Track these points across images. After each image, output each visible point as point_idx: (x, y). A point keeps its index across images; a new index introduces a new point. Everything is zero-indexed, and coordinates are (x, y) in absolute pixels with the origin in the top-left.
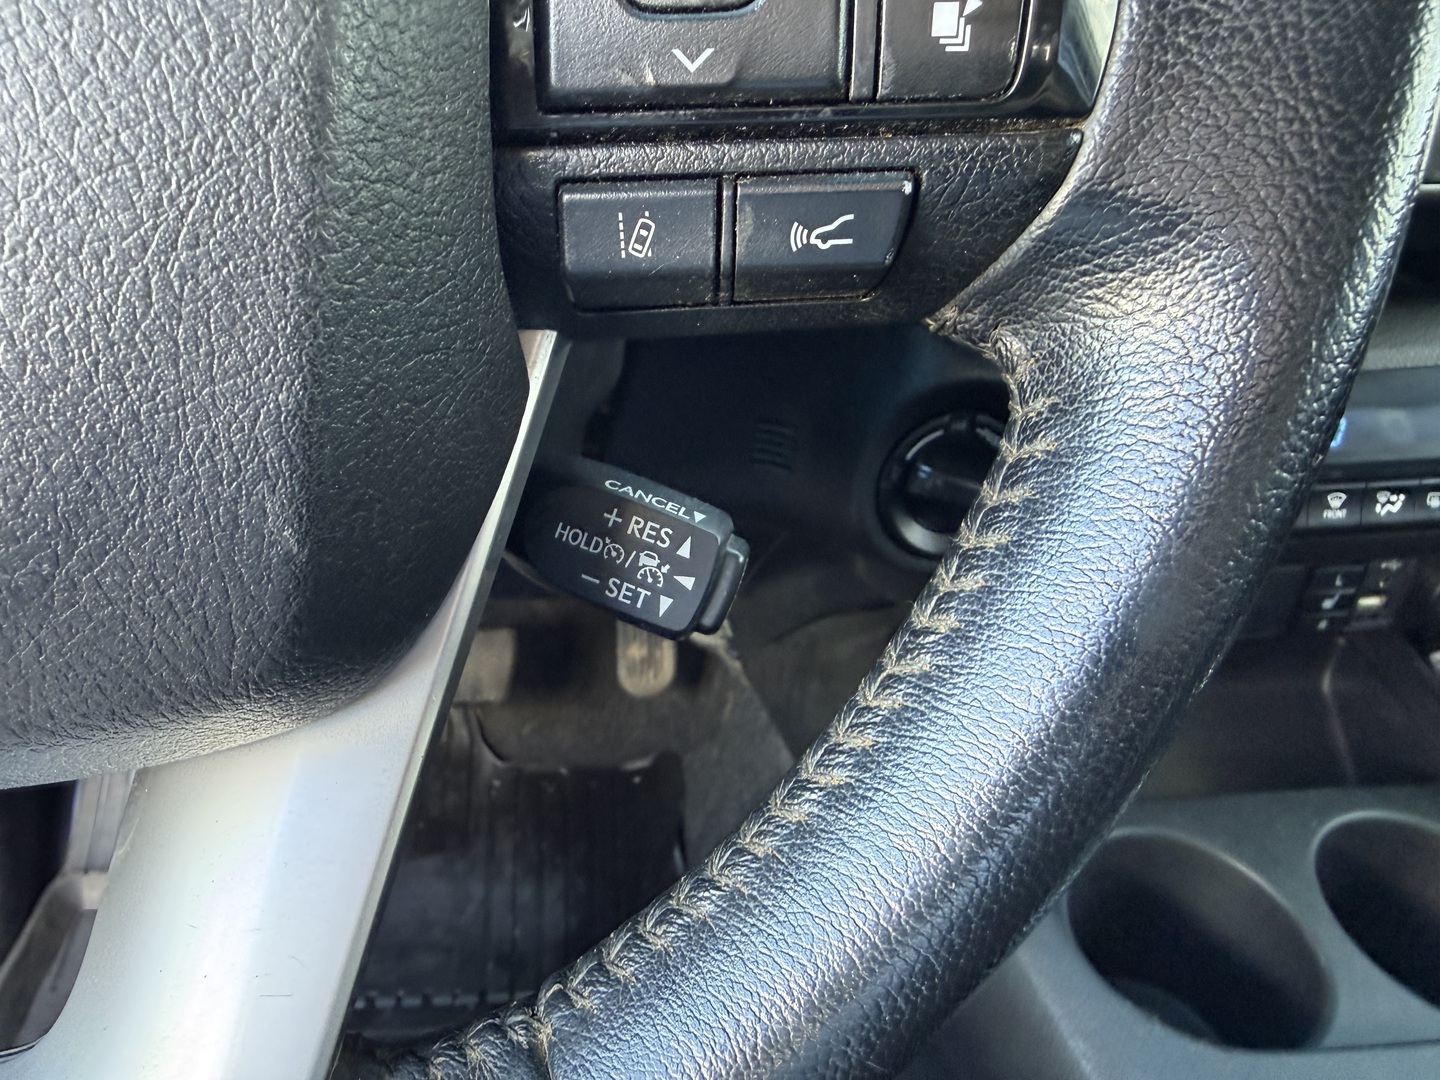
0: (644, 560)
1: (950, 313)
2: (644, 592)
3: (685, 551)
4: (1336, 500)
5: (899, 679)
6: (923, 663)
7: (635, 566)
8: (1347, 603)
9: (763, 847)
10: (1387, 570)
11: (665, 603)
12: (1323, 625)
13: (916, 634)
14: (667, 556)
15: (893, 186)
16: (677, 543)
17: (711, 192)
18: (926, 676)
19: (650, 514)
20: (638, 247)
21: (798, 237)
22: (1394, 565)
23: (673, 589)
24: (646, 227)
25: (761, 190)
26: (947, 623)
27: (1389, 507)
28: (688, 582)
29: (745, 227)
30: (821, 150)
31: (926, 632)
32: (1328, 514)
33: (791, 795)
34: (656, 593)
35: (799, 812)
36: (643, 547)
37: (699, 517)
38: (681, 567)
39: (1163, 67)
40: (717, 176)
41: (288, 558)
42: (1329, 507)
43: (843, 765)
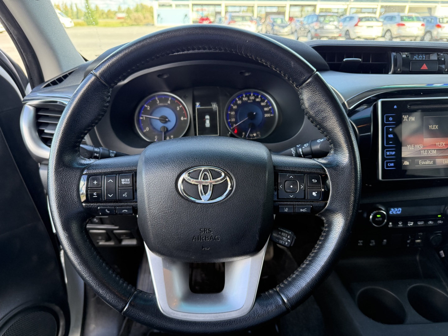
0: (284, 238)
1: (317, 215)
2: (284, 242)
3: (289, 237)
4: (400, 223)
5: (313, 252)
6: (316, 251)
7: (283, 239)
8: (413, 241)
9: (300, 270)
10: (420, 235)
11: (286, 243)
12: (408, 246)
13: (315, 248)
14: (287, 238)
15: (310, 206)
16: (288, 236)
17: (293, 206)
18: (316, 252)
19: (284, 232)
20: (286, 210)
21: (301, 210)
22: (421, 234)
23: (287, 242)
24: (287, 209)
25: (298, 206)
26: (318, 247)
27: (410, 224)
28: (289, 241)
29: (296, 209)
30: (303, 203)
31: (316, 248)
32: (399, 226)
33: (303, 264)
34: (285, 242)
35: (303, 266)
36: (283, 236)
37: (290, 233)
38: (288, 239)
39: (334, 197)
40: (293, 205)
41: (257, 240)
42: (399, 224)
43: (308, 261)
